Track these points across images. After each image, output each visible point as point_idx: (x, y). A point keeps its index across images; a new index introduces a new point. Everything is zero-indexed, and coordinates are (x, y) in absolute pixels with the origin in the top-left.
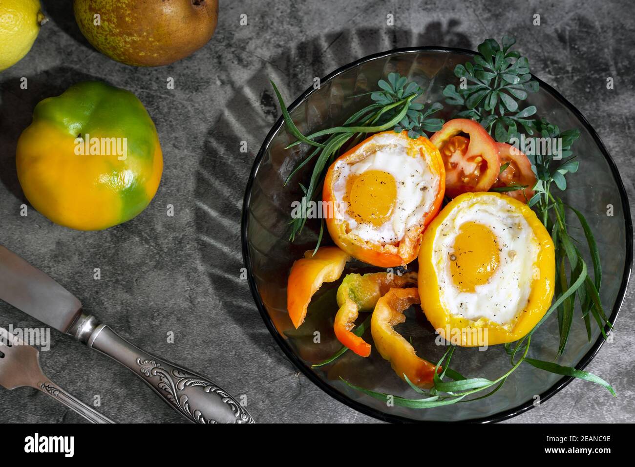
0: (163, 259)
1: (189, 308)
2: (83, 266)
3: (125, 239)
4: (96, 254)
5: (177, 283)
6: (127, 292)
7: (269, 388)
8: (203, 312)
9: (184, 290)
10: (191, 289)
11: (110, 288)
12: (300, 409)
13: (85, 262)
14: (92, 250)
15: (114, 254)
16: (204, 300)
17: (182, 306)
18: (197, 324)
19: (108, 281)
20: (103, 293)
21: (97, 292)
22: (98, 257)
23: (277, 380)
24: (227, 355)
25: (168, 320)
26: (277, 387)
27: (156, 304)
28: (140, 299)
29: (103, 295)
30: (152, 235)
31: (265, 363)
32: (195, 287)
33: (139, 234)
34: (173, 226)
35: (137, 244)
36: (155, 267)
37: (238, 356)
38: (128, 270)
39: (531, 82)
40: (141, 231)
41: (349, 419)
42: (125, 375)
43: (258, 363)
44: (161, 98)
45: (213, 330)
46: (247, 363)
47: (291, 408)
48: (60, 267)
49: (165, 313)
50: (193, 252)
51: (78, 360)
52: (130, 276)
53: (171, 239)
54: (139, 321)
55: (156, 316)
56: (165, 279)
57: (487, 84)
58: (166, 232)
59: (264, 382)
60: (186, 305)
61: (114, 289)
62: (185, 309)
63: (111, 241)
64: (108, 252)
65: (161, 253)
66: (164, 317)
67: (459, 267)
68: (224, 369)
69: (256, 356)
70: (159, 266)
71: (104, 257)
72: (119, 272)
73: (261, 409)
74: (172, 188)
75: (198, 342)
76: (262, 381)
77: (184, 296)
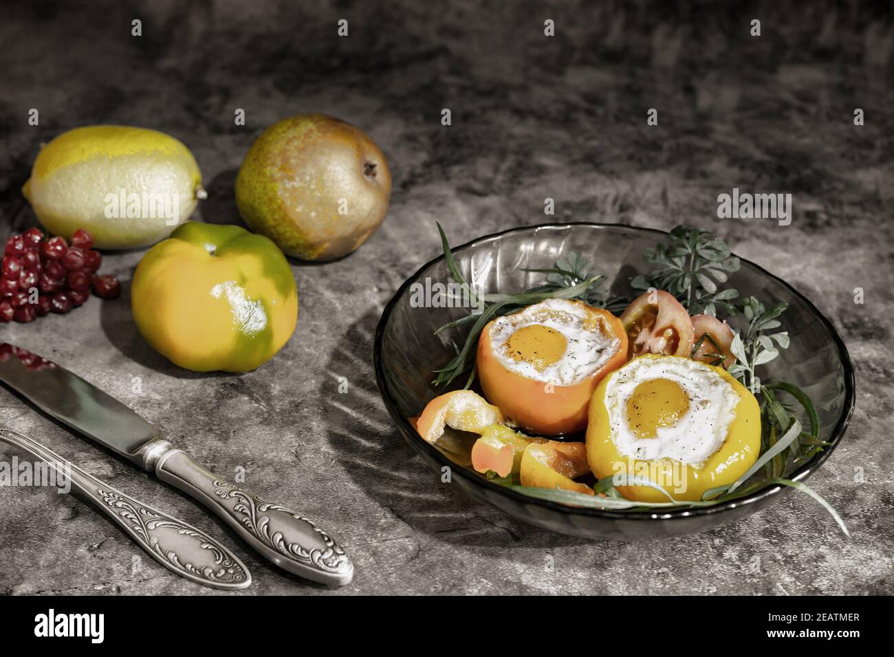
0: (273, 417)
1: (292, 462)
2: (174, 414)
3: (231, 397)
4: (193, 406)
5: (284, 439)
6: (219, 440)
7: (376, 547)
8: (309, 467)
9: (290, 445)
10: (299, 445)
11: (200, 435)
12: (414, 572)
13: (177, 411)
14: (188, 402)
15: (214, 408)
16: (313, 456)
17: (285, 459)
18: (299, 477)
19: (200, 429)
20: (189, 438)
21: (183, 437)
22: (194, 408)
23: (389, 540)
24: (328, 509)
25: (263, 470)
26: (387, 547)
27: (252, 454)
28: (234, 447)
29: (189, 440)
30: (265, 397)
31: (376, 523)
32: (305, 444)
33: (250, 395)
34: (292, 392)
35: (244, 403)
36: (261, 423)
37: (344, 511)
38: (227, 422)
39: (730, 259)
40: (253, 392)
41: (479, 590)
42: (193, 514)
43: (368, 521)
44: (307, 294)
45: (317, 484)
46: (353, 520)
47: (403, 570)
48: (146, 411)
49: (260, 463)
50: (311, 415)
51: (138, 494)
52: (227, 427)
53: (287, 402)
54: (226, 467)
55: (249, 465)
56: (270, 434)
57: (681, 267)
58: (282, 396)
59: (371, 541)
60: (290, 459)
61: (205, 437)
62: (286, 462)
63: (215, 397)
64: (207, 405)
65: (271, 412)
66: (258, 467)
67: (637, 408)
68: (322, 521)
69: (366, 514)
70: (266, 422)
71: (201, 409)
72: (215, 423)
73: (361, 567)
74: (300, 363)
75: (295, 493)
76: (368, 539)
77: (289, 450)
